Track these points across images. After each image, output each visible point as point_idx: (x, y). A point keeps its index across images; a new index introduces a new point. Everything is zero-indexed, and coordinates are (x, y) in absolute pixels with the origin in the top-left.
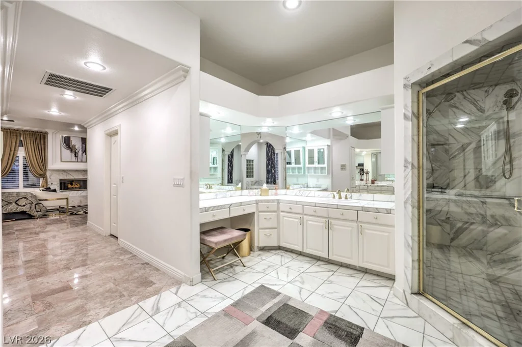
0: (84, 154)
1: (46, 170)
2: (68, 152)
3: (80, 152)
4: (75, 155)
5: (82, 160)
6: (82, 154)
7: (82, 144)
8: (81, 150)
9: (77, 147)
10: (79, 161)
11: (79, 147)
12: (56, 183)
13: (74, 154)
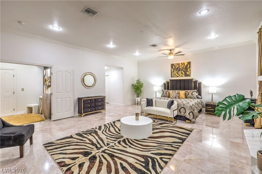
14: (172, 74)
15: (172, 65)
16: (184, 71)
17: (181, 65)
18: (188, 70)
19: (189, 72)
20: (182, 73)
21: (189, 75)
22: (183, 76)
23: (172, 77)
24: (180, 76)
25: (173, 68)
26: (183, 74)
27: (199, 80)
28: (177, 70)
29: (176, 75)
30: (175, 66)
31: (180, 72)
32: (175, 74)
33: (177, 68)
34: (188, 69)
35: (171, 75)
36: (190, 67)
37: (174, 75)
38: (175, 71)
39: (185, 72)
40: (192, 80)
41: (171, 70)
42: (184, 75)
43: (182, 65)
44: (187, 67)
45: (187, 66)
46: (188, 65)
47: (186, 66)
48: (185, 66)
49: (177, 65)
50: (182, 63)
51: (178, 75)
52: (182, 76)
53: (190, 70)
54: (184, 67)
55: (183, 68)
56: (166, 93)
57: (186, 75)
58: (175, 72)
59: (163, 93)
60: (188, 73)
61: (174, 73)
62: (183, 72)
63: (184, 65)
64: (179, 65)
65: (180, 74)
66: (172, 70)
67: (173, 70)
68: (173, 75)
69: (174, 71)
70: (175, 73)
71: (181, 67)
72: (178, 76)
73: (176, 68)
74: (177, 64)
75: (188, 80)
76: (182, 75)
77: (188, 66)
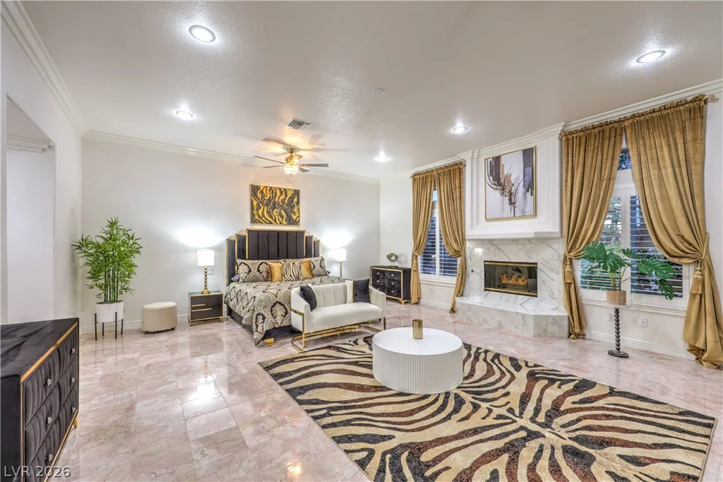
0: (529, 194)
1: (463, 241)
2: (497, 194)
3: (521, 190)
4: (510, 200)
5: (523, 212)
6: (525, 194)
7: (525, 167)
8: (522, 183)
9: (513, 179)
10: (517, 215)
11: (517, 178)
12: (479, 271)
13: (507, 198)
14: (253, 215)
15: (255, 189)
16: (285, 211)
17: (278, 193)
18: (295, 210)
19: (297, 215)
20: (280, 214)
21: (296, 223)
22: (284, 222)
23: (253, 221)
24: (275, 221)
25: (257, 197)
26: (282, 217)
27: (316, 236)
28: (267, 205)
29: (266, 219)
30: (262, 192)
31: (275, 210)
32: (263, 216)
33: (269, 200)
34: (294, 206)
35: (252, 218)
36: (298, 203)
37: (259, 217)
38: (262, 207)
39: (287, 214)
40: (303, 232)
41: (252, 202)
42: (286, 220)
43: (281, 193)
44: (292, 201)
45: (292, 198)
46: (294, 198)
47: (290, 198)
48: (287, 199)
49: (268, 192)
50: (280, 189)
51: (270, 219)
52: (280, 223)
53: (298, 210)
54: (286, 201)
55: (283, 201)
56: (259, 271)
57: (291, 222)
58: (263, 210)
59: (250, 271)
60: (294, 217)
61: (260, 211)
62: (282, 212)
63: (286, 196)
64: (273, 192)
65: (277, 217)
66: (255, 203)
67: (258, 204)
68: (256, 217)
69: (259, 208)
70: (263, 213)
71: (279, 198)
72: (271, 223)
73: (267, 198)
74: (268, 189)
75: (297, 233)
76: (281, 219)
77: (296, 200)
